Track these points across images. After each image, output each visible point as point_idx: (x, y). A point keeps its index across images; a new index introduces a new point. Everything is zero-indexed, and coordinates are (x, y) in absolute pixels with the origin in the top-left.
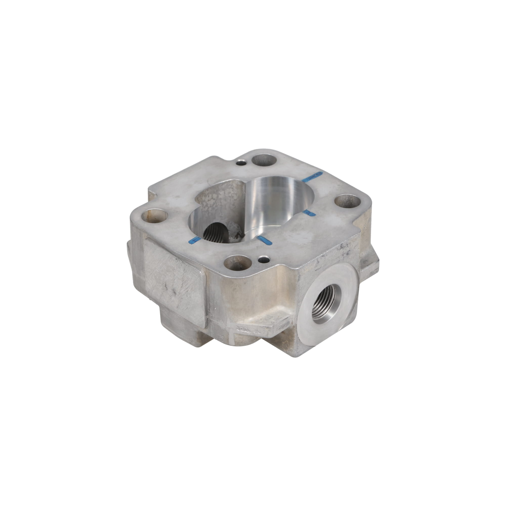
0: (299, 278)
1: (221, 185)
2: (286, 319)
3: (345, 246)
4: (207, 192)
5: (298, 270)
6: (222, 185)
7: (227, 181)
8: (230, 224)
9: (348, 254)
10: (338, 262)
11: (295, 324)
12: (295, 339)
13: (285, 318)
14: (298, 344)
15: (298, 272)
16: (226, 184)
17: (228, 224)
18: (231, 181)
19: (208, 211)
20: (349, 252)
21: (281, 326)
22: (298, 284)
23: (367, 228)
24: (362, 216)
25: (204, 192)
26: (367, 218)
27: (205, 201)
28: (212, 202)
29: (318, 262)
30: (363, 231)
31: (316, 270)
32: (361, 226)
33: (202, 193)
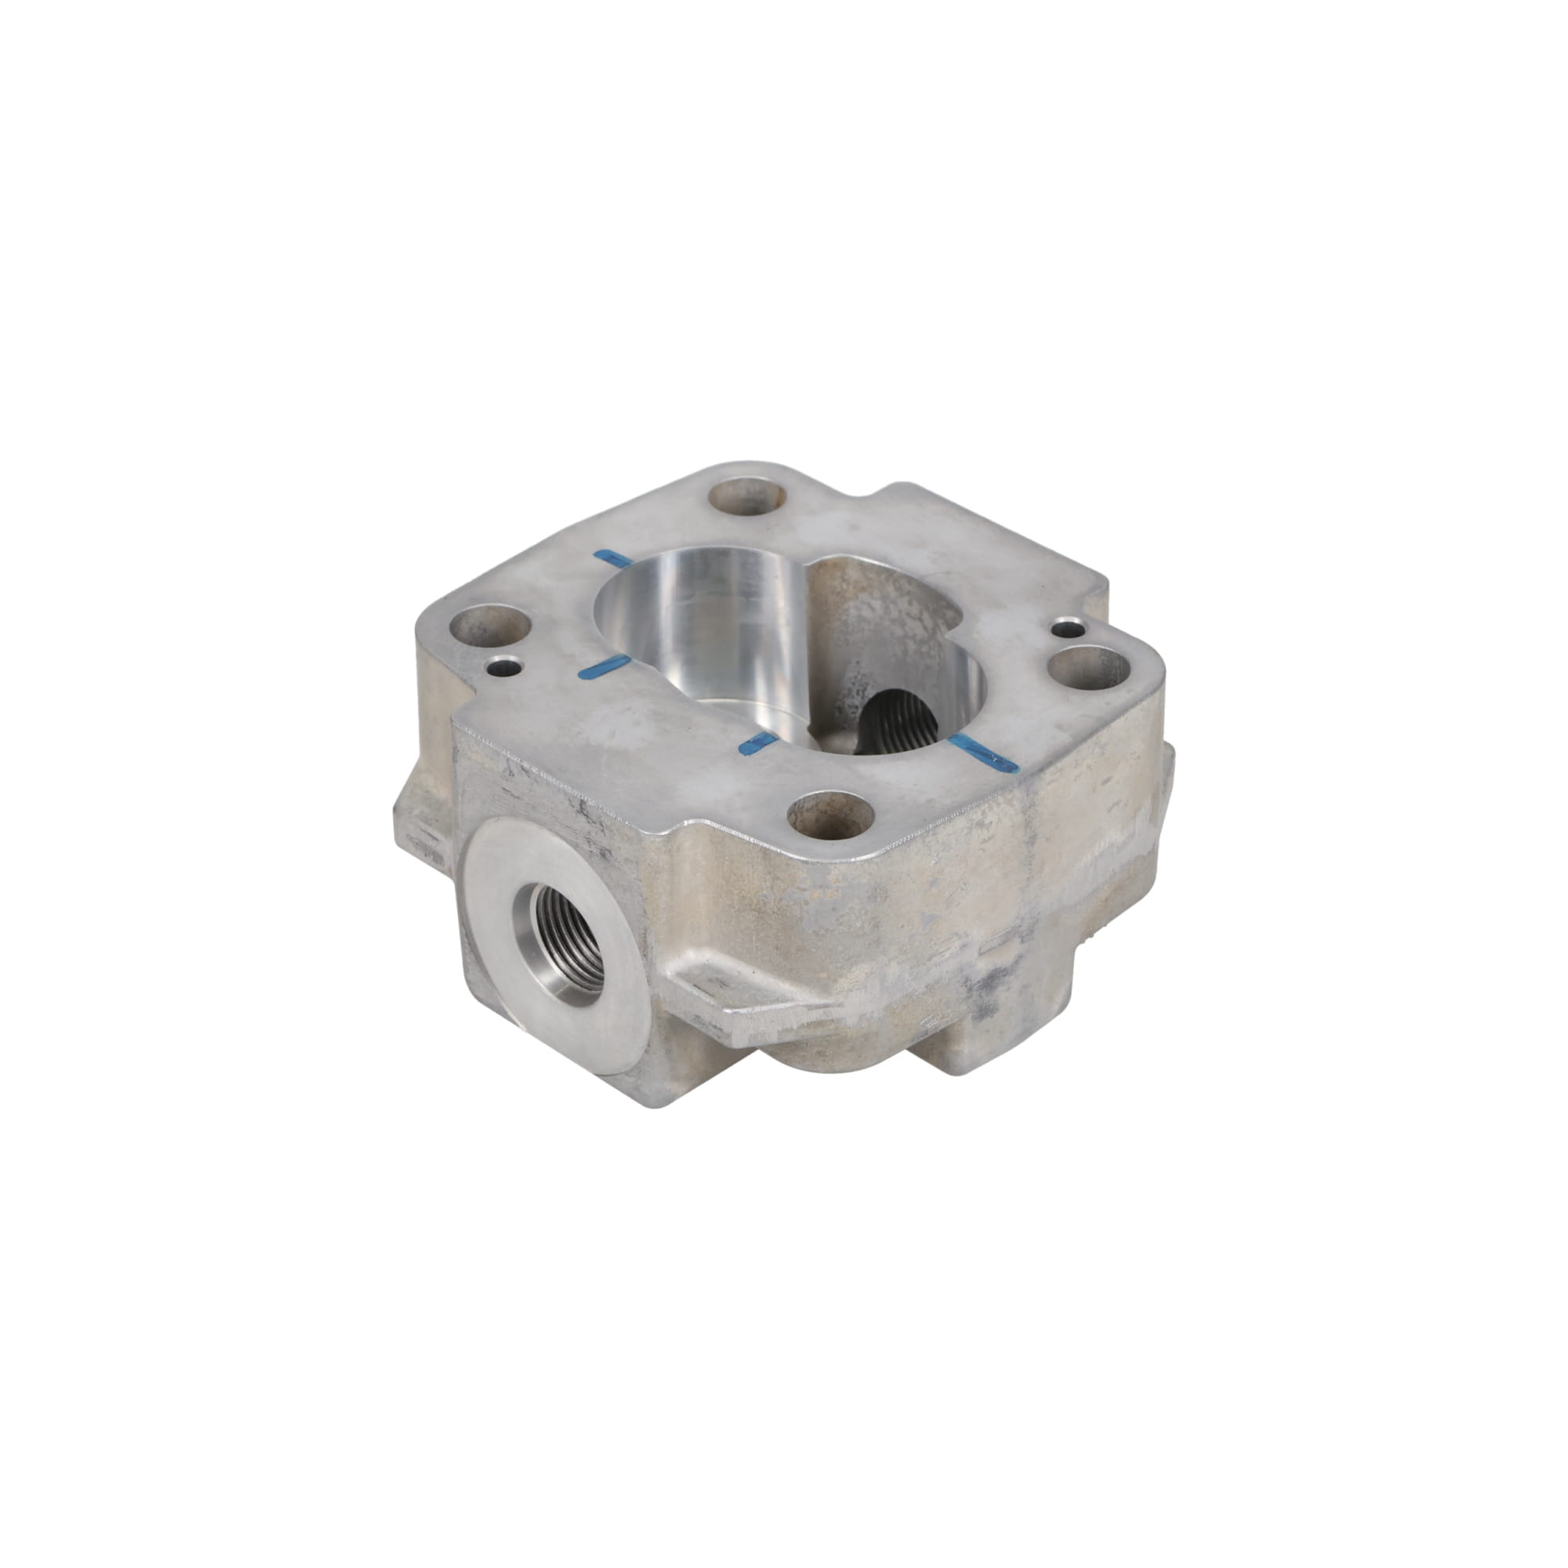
0: (454, 751)
2: (434, 838)
3: (594, 819)
4: (906, 586)
5: (453, 726)
7: (960, 606)
9: (603, 854)
10: (576, 847)
13: (431, 833)
15: (452, 731)
18: (963, 615)
19: (902, 641)
20: (608, 853)
21: (421, 842)
23: (779, 909)
24: (749, 843)
25: (895, 575)
26: (778, 878)
27: (895, 603)
28: (920, 632)
29: (511, 774)
30: (761, 903)
31: (505, 789)
32: (748, 875)
33: (889, 573)
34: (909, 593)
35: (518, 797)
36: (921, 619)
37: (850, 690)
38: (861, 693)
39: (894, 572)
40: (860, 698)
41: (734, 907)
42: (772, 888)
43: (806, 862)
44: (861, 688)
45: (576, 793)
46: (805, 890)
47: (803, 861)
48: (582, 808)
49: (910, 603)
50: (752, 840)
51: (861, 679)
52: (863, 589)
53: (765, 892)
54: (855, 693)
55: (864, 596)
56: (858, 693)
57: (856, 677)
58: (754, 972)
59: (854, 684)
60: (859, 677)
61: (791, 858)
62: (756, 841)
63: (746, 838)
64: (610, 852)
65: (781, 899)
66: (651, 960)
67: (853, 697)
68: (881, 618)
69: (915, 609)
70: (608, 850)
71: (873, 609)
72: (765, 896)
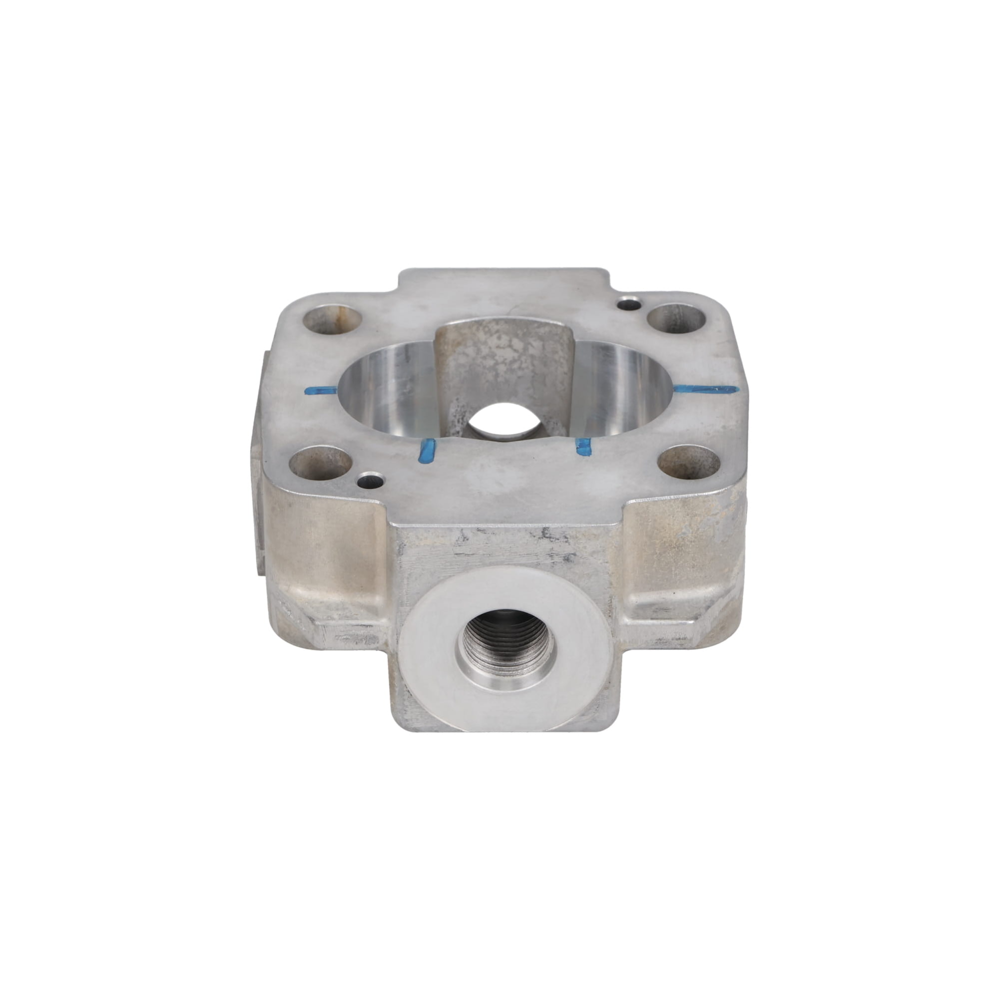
0: (400, 548)
1: (536, 325)
2: (367, 626)
3: (558, 537)
4: (495, 327)
5: (397, 528)
6: (538, 327)
7: (551, 322)
8: (554, 423)
9: (567, 559)
10: (537, 566)
11: (394, 650)
12: (396, 685)
13: (362, 624)
14: (404, 700)
15: (397, 533)
16: (547, 329)
17: (549, 421)
18: (559, 326)
19: (494, 368)
20: (572, 556)
21: (351, 635)
22: (399, 562)
23: (695, 538)
24: (670, 500)
25: (484, 323)
26: (696, 515)
27: (485, 343)
28: (509, 354)
29: (465, 539)
30: (681, 540)
31: (457, 554)
32: (669, 524)
33: (479, 323)
34: (497, 331)
35: (473, 554)
36: (510, 346)
37: (453, 422)
38: (461, 420)
39: (483, 320)
40: (460, 425)
41: (657, 554)
42: (690, 525)
43: (718, 493)
44: (461, 417)
45: (536, 525)
46: (716, 514)
47: (716, 494)
48: (545, 533)
49: (499, 338)
50: (672, 497)
51: (461, 410)
52: (459, 344)
53: (684, 530)
54: (456, 423)
55: (460, 349)
56: (459, 422)
57: (457, 410)
58: (674, 593)
59: (455, 416)
60: (459, 409)
61: (707, 496)
62: (676, 497)
63: (667, 498)
64: (575, 554)
65: (698, 529)
66: (616, 617)
67: (455, 426)
68: (474, 359)
69: (505, 340)
70: (572, 554)
71: (467, 355)
72: (684, 533)
